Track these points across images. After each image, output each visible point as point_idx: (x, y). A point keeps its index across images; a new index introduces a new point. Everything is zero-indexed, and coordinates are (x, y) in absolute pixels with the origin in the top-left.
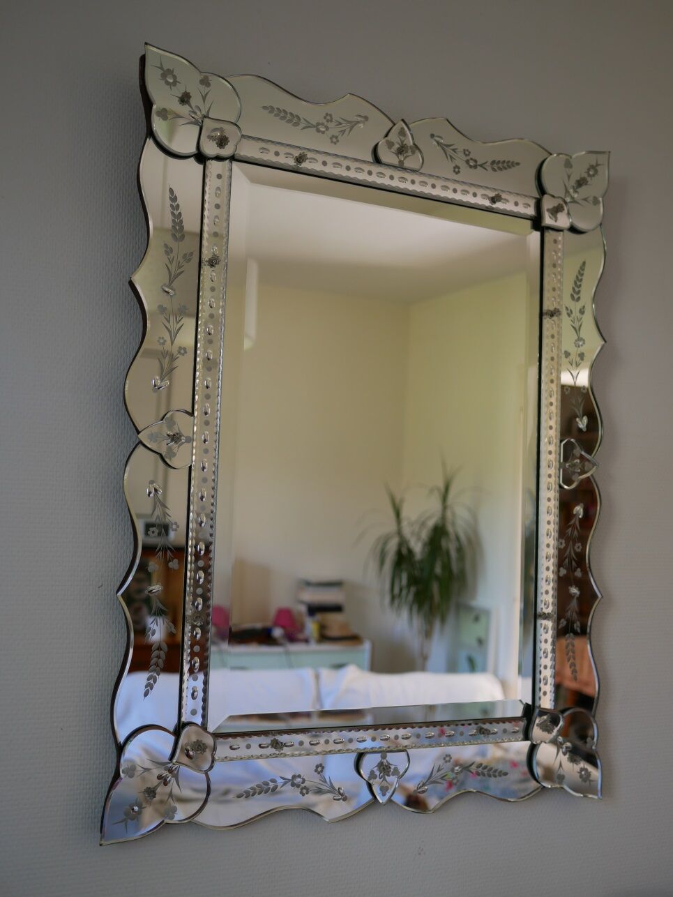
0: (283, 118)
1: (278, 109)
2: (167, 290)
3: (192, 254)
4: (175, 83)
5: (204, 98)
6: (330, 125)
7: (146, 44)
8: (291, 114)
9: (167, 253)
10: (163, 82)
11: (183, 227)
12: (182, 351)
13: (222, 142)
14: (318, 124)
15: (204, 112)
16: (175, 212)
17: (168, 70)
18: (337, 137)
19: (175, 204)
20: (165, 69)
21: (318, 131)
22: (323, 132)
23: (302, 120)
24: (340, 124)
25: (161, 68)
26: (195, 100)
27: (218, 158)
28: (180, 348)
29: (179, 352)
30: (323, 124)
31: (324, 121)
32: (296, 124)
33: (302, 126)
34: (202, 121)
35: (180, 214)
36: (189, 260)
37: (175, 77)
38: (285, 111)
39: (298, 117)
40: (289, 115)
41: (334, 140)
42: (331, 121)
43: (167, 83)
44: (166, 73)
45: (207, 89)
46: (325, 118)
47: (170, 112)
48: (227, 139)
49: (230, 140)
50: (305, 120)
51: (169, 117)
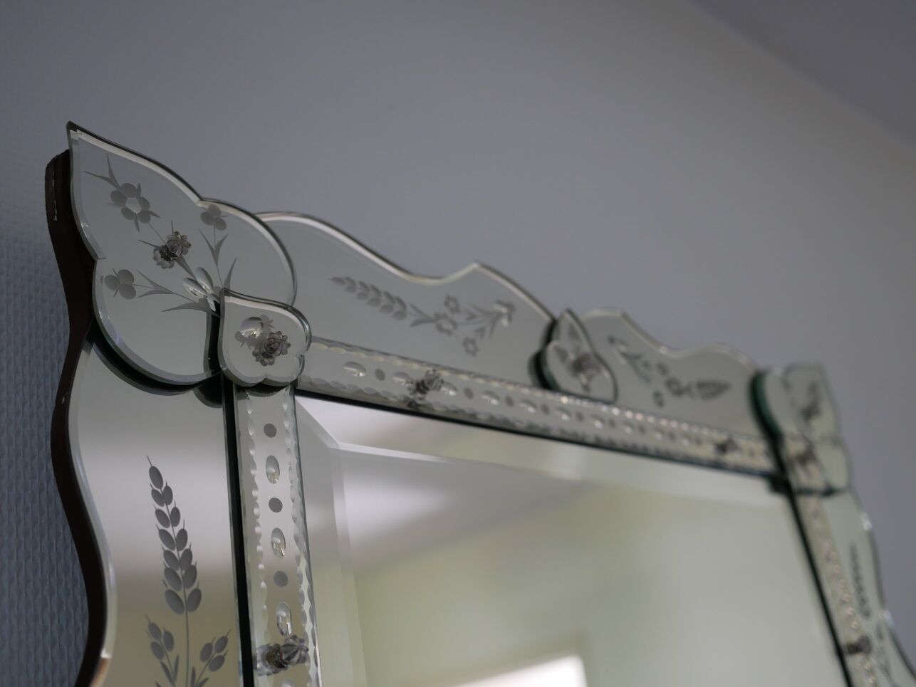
0: (375, 301)
1: (363, 284)
3: (223, 642)
4: (146, 215)
5: (215, 253)
6: (458, 318)
7: (72, 126)
8: (388, 295)
9: (158, 651)
10: (119, 210)
11: (194, 568)
13: (269, 349)
14: (438, 316)
15: (219, 284)
16: (169, 530)
17: (128, 186)
18: (473, 342)
19: (167, 509)
20: (121, 183)
21: (440, 328)
22: (449, 333)
23: (409, 309)
24: (472, 317)
25: (111, 180)
26: (196, 256)
27: (266, 388)
30: (445, 316)
31: (447, 311)
32: (401, 315)
33: (411, 318)
34: (217, 305)
35: (183, 534)
36: (221, 660)
37: (144, 202)
38: (375, 289)
39: (401, 302)
40: (383, 298)
41: (471, 347)
42: (458, 310)
43: (127, 213)
44: (122, 194)
45: (220, 234)
46: (446, 304)
47: (138, 280)
48: (284, 339)
49: (289, 345)
50: (413, 307)
51: (139, 291)
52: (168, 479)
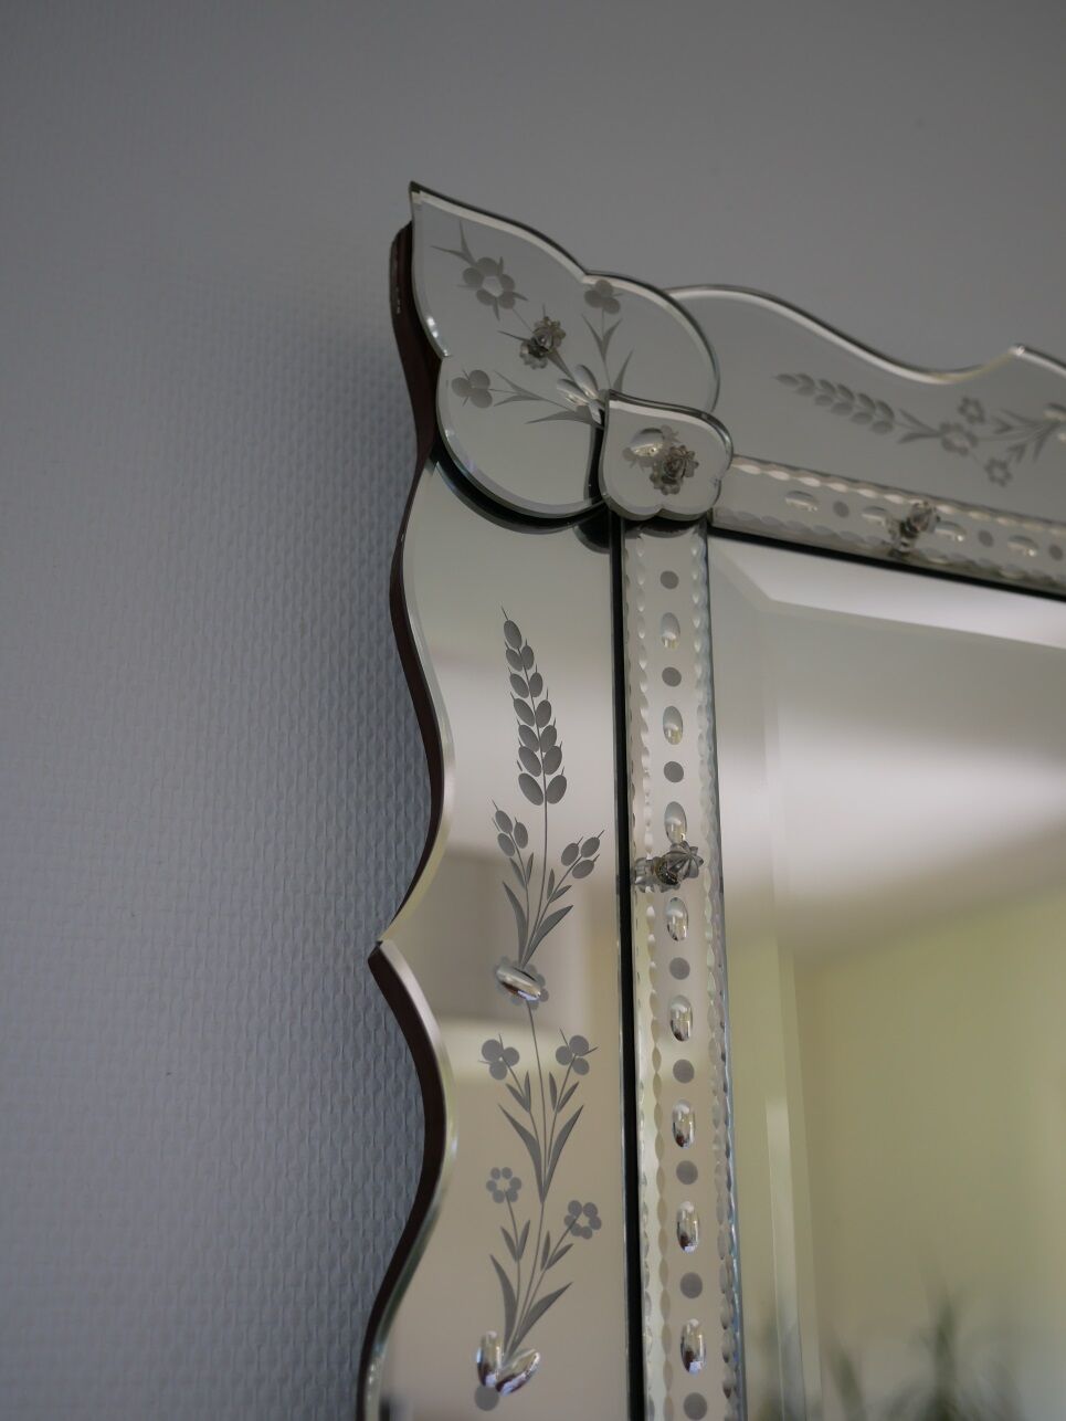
0: (843, 408)
1: (825, 383)
2: (510, 978)
3: (593, 844)
4: (509, 298)
5: (603, 345)
6: (978, 430)
7: (415, 187)
8: (865, 398)
9: (506, 843)
10: (473, 293)
11: (558, 750)
12: (583, 1221)
13: (671, 471)
14: (946, 428)
15: (605, 385)
16: (528, 700)
17: (487, 262)
18: (1003, 466)
19: (525, 675)
20: (477, 259)
21: (948, 446)
22: (964, 451)
23: (898, 417)
24: (1007, 428)
25: (464, 254)
26: (576, 349)
27: (664, 524)
28: (575, 1208)
29: (571, 1225)
30: (958, 428)
31: (961, 420)
32: (885, 426)
33: (899, 431)
34: (603, 414)
35: (545, 707)
36: (588, 866)
37: (507, 281)
38: (843, 389)
39: (885, 407)
40: (858, 402)
41: (998, 473)
42: (981, 419)
43: (484, 297)
44: (478, 271)
45: (611, 319)
46: (962, 410)
47: (495, 383)
48: (689, 456)
49: (697, 464)
50: (905, 415)
51: (496, 397)
52: (527, 636)
